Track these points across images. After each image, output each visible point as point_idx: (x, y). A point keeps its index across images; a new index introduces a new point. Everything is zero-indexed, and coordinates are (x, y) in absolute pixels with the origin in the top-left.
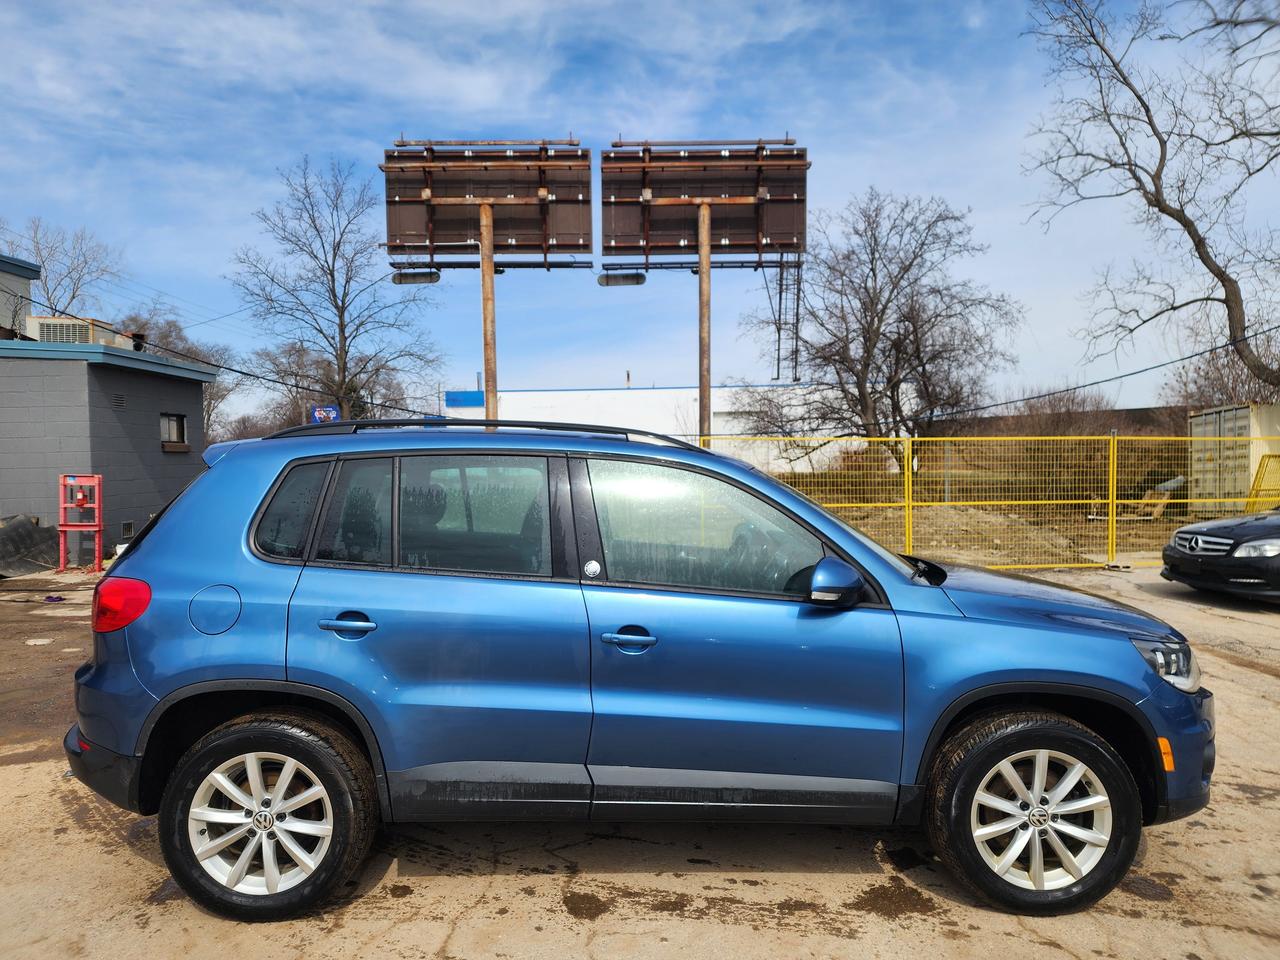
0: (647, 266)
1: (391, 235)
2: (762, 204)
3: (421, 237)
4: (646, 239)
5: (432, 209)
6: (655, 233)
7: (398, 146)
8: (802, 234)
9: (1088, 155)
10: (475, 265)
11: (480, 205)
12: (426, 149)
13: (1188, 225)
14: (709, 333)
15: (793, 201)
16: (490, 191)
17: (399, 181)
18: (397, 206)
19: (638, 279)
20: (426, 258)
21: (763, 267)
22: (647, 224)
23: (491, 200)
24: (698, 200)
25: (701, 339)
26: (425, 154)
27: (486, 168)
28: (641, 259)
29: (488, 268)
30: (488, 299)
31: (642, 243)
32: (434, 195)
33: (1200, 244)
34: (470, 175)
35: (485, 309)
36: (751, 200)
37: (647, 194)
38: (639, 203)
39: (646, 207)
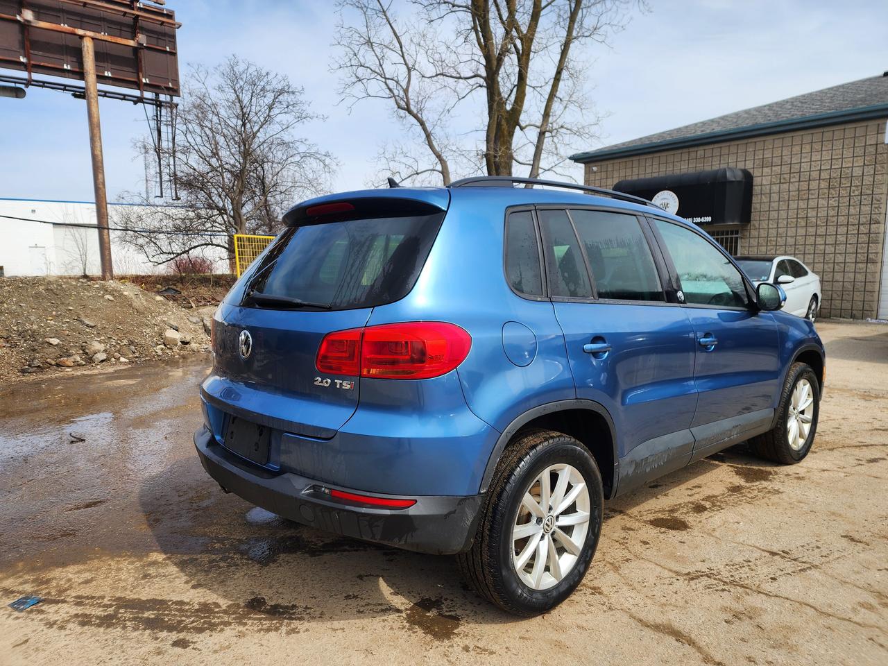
0: (29, 83)
2: (140, 49)
4: (27, 56)
6: (36, 52)
8: (176, 81)
9: (367, 67)
13: (422, 124)
14: (101, 151)
15: (165, 52)
19: (19, 93)
21: (144, 103)
22: (27, 43)
24: (80, 32)
25: (94, 157)
28: (24, 75)
31: (22, 59)
33: (428, 136)
36: (132, 43)
37: (28, 15)
38: (18, 22)
39: (25, 27)
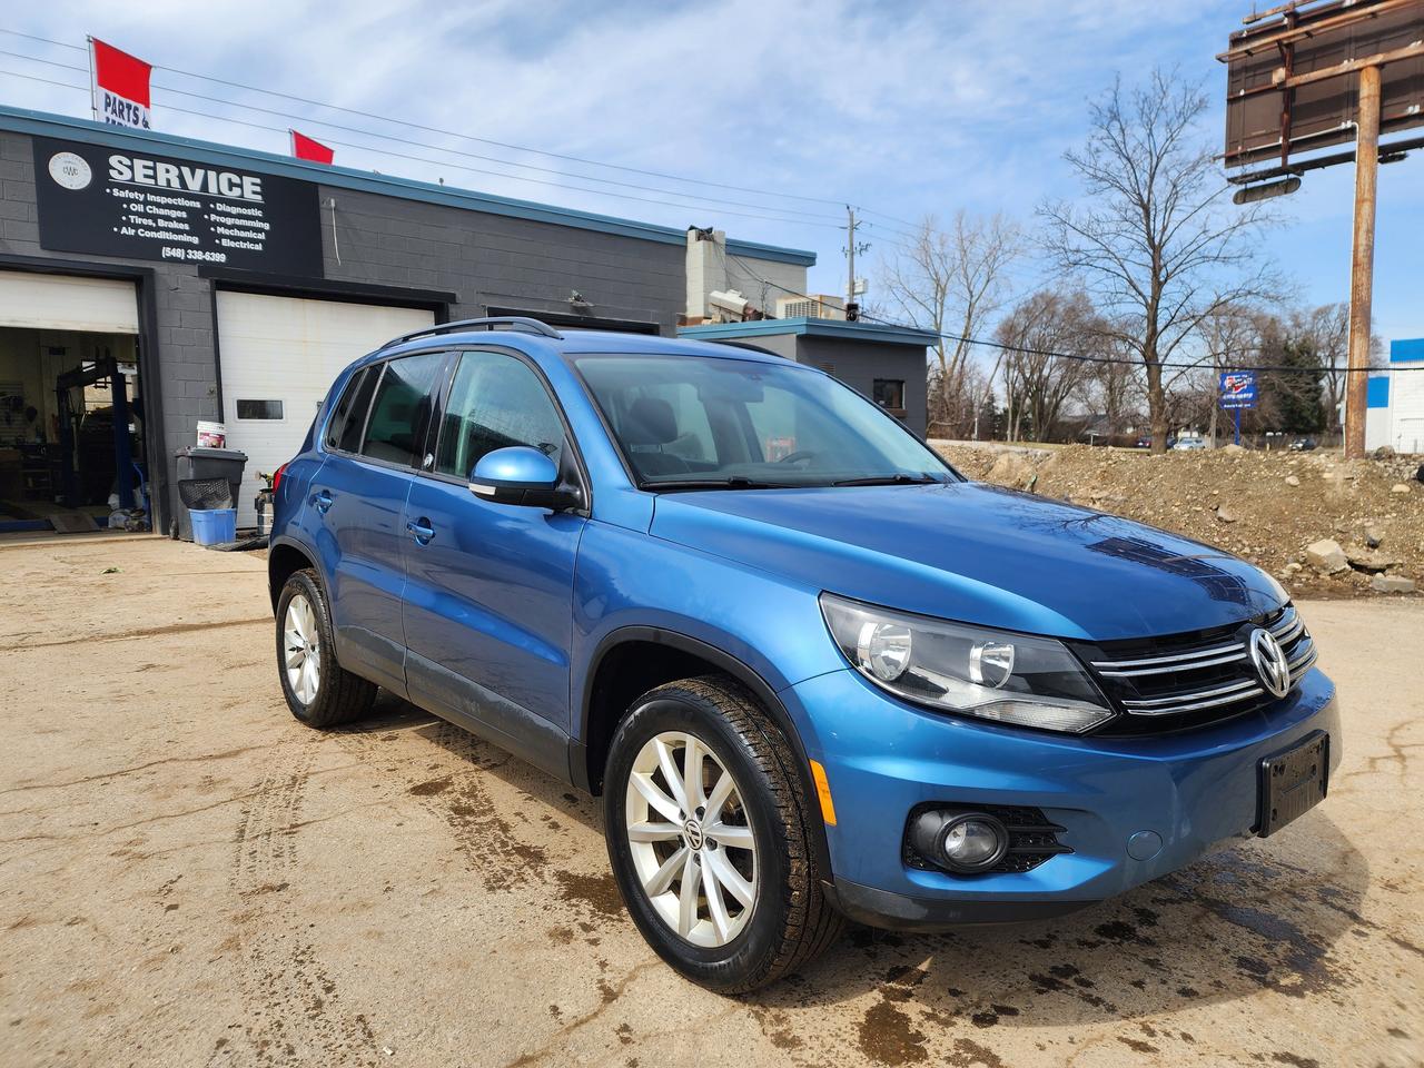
1: (1231, 142)
3: (1271, 135)
5: (1289, 93)
7: (1248, 23)
10: (1349, 157)
11: (1360, 70)
12: (1286, 15)
16: (1382, 45)
17: (1246, 69)
18: (1242, 103)
20: (1276, 162)
23: (1379, 58)
26: (1286, 21)
27: (1374, 14)
29: (1366, 156)
30: (1363, 201)
32: (1291, 73)
34: (1347, 32)
35: (1358, 214)
